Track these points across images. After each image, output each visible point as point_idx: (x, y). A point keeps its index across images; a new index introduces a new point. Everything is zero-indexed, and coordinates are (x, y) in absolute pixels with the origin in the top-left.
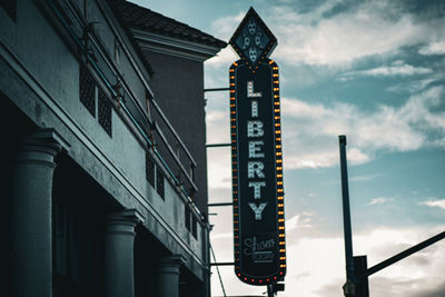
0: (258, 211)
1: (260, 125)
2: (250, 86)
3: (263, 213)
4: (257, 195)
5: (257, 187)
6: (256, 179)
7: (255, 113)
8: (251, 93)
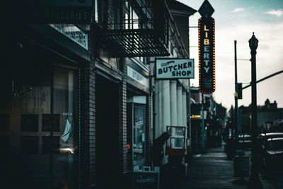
0: (207, 70)
1: (208, 40)
2: (205, 27)
3: (209, 70)
4: (207, 64)
5: (207, 62)
6: (206, 59)
7: (207, 36)
8: (205, 29)
